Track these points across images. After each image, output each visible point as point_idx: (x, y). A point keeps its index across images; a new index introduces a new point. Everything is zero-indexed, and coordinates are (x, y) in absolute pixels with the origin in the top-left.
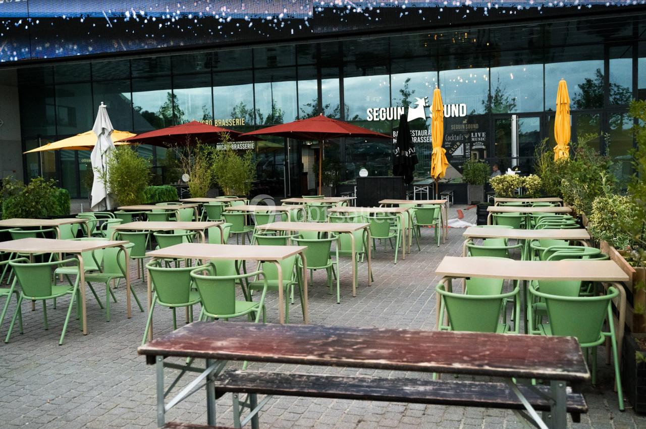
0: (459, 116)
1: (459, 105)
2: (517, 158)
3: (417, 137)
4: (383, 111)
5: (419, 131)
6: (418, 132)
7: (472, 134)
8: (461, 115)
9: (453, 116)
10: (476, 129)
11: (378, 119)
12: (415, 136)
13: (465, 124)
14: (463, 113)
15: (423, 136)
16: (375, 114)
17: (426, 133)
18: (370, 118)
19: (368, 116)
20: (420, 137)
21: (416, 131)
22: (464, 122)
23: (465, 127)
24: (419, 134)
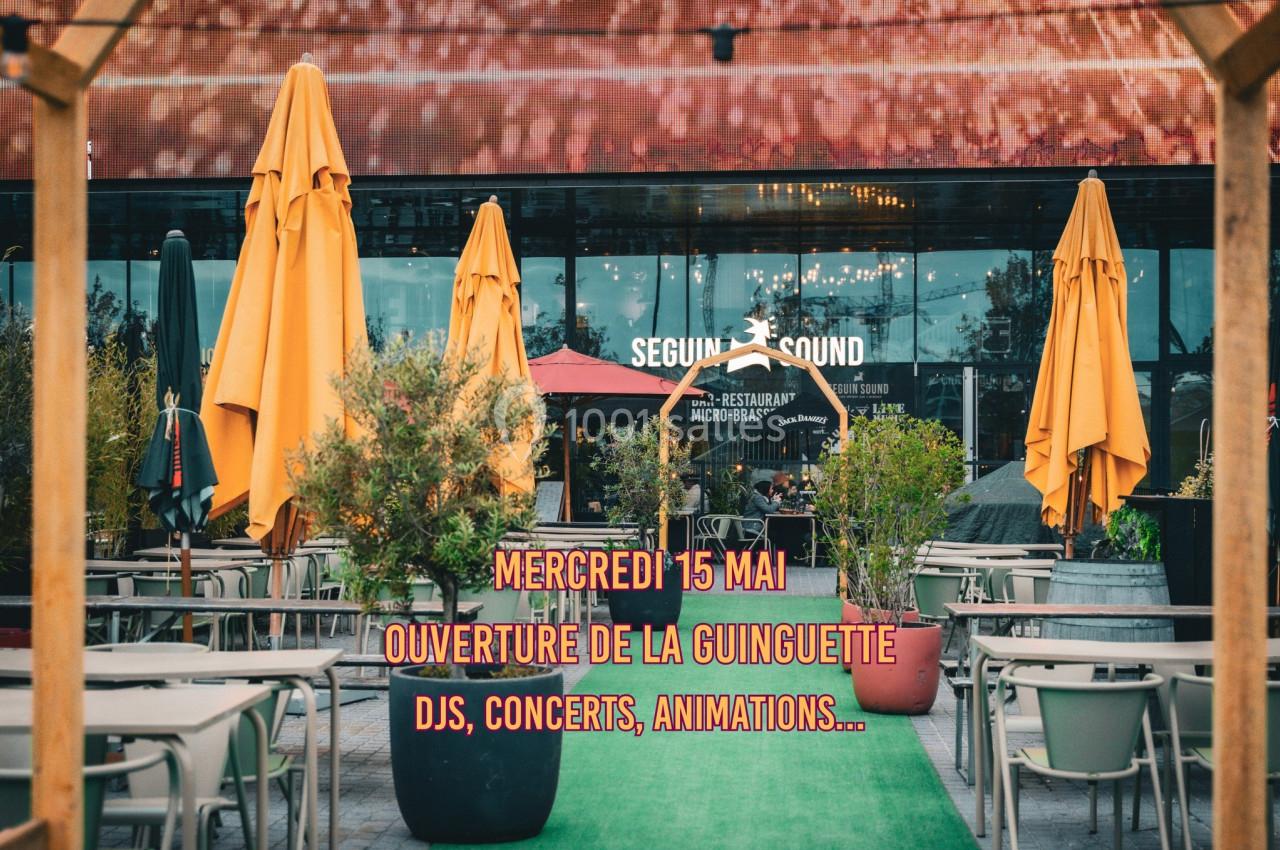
0: (847, 364)
1: (847, 340)
2: (973, 463)
3: (749, 409)
4: (670, 344)
5: (754, 395)
6: (750, 397)
7: (875, 406)
8: (852, 363)
9: (833, 363)
10: (883, 394)
11: (658, 364)
12: (744, 407)
13: (859, 383)
14: (856, 359)
15: (763, 408)
16: (652, 352)
17: (769, 400)
18: (639, 360)
19: (636, 355)
20: (755, 408)
21: (747, 395)
22: (857, 379)
23: (859, 389)
24: (753, 402)
